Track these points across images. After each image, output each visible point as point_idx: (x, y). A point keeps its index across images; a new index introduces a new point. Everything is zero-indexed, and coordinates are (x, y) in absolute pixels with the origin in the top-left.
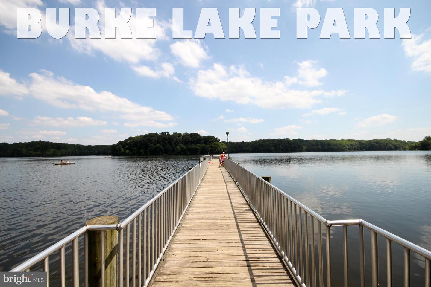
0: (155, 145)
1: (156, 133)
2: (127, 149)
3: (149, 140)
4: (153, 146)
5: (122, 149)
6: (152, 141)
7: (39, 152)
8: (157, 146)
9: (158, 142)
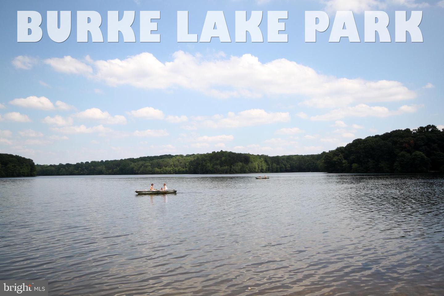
0: (409, 151)
1: (407, 129)
2: (353, 162)
3: (395, 143)
4: (408, 155)
5: (344, 161)
6: (404, 145)
7: (226, 167)
8: (416, 155)
9: (417, 147)
